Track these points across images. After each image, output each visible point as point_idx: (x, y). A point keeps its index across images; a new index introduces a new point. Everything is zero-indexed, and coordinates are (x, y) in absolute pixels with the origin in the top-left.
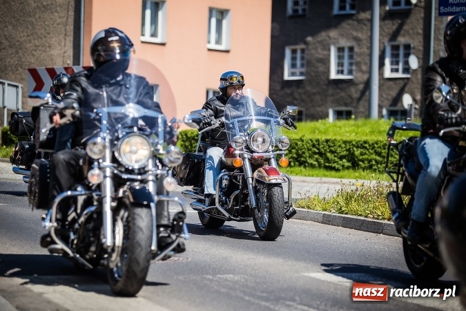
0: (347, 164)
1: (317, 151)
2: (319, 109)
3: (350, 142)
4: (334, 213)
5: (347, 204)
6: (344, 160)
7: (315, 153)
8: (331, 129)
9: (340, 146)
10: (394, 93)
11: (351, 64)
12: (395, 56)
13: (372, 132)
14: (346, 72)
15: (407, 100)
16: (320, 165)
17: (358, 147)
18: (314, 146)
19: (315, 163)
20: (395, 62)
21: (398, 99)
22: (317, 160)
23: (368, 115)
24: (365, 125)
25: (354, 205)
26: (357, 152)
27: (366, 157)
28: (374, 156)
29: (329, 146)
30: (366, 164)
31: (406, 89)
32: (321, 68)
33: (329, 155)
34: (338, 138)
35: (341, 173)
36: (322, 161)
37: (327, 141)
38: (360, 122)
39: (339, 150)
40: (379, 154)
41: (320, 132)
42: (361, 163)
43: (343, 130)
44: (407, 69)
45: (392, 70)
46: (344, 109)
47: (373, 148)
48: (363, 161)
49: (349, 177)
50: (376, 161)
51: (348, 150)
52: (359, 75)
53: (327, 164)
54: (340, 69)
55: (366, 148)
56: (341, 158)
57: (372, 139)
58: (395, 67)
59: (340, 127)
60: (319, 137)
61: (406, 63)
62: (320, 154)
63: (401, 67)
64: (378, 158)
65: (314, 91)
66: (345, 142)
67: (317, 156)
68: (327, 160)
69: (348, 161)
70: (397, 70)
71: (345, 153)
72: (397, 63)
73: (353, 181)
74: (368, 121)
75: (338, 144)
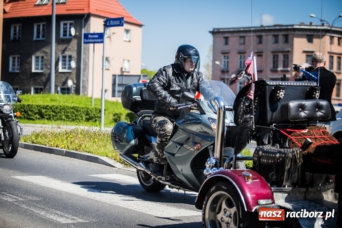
0: (38, 117)
1: (23, 110)
2: (26, 87)
3: (40, 106)
4: (30, 143)
5: (36, 139)
6: (37, 115)
7: (22, 111)
8: (31, 99)
9: (35, 108)
10: (64, 80)
11: (42, 65)
12: (64, 61)
13: (51, 100)
14: (40, 68)
15: (70, 83)
16: (25, 118)
17: (44, 108)
18: (22, 108)
19: (22, 116)
20: (64, 64)
21: (65, 83)
22: (23, 115)
23: (50, 92)
24: (47, 97)
25: (39, 140)
26: (43, 111)
27: (47, 113)
28: (52, 113)
29: (30, 108)
30: (48, 117)
31: (70, 77)
32: (27, 67)
33: (29, 112)
34: (34, 104)
35: (35, 121)
36: (26, 115)
37: (28, 105)
38: (45, 95)
39: (34, 110)
40: (54, 112)
41: (25, 100)
42: (45, 116)
43: (37, 99)
44: (70, 68)
45: (63, 68)
46: (39, 87)
47: (51, 109)
48: (46, 115)
49: (40, 123)
50: (53, 115)
51: (39, 110)
52: (46, 70)
53: (28, 117)
54: (37, 67)
55: (47, 109)
56: (35, 114)
57: (50, 104)
58: (64, 67)
59: (36, 98)
60: (24, 103)
61: (70, 64)
62: (25, 112)
63: (67, 66)
64: (54, 114)
65: (24, 78)
66: (37, 106)
67: (23, 113)
68: (29, 115)
69: (39, 115)
70: (65, 68)
71: (37, 111)
72: (65, 64)
73: (41, 125)
74: (49, 95)
75: (34, 107)
